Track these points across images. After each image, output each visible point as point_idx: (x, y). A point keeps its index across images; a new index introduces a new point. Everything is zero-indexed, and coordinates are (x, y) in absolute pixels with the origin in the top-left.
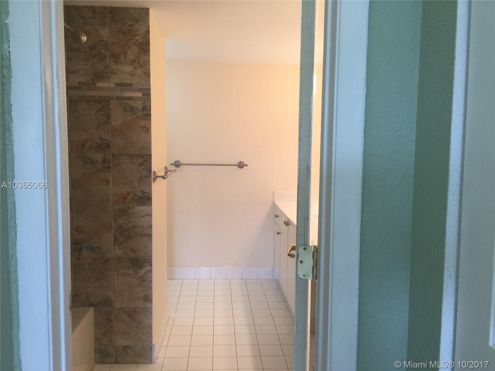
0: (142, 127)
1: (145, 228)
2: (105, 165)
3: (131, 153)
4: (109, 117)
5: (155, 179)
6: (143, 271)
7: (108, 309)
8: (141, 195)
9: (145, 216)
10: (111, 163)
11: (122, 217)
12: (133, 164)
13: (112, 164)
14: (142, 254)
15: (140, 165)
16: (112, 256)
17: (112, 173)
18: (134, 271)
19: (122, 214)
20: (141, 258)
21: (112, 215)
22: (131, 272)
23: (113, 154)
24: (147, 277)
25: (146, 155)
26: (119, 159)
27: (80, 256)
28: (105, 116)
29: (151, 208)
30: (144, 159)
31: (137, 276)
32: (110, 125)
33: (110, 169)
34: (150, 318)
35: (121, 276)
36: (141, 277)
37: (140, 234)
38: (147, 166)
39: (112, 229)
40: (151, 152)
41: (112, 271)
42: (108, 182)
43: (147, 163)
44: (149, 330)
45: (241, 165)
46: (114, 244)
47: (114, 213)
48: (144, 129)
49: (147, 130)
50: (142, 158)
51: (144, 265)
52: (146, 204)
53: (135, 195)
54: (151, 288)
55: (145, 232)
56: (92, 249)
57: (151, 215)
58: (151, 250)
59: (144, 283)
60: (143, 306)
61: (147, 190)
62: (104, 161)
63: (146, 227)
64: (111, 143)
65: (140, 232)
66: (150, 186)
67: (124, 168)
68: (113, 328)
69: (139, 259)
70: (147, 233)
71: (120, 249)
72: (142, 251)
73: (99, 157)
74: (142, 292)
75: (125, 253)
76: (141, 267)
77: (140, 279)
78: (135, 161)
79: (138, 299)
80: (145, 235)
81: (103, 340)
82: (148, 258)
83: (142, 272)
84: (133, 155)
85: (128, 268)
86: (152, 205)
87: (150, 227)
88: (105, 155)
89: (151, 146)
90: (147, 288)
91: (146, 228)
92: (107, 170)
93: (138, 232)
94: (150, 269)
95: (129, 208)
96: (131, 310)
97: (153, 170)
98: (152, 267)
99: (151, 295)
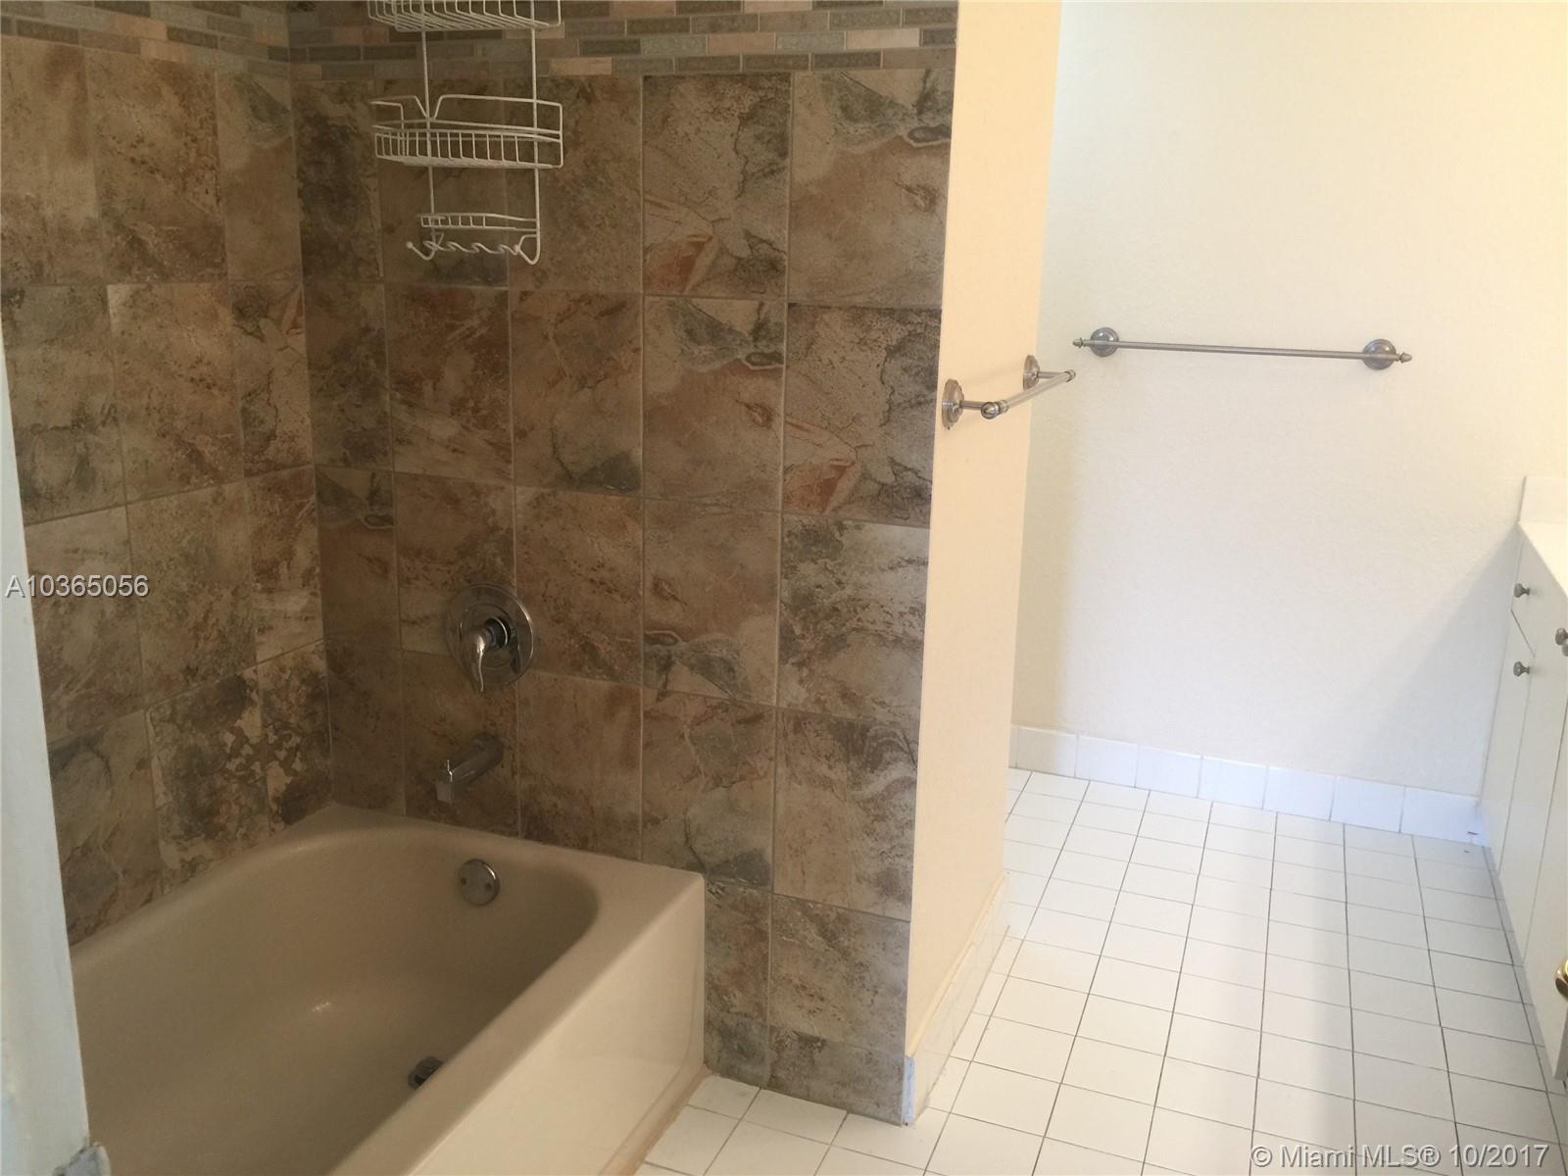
0: (909, 189)
1: (896, 615)
2: (762, 346)
3: (859, 300)
4: (781, 145)
5: (950, 417)
6: (881, 778)
7: (755, 891)
8: (890, 479)
9: (899, 565)
10: (782, 341)
11: (814, 561)
12: (864, 348)
13: (788, 344)
14: (881, 714)
15: (893, 352)
16: (775, 701)
17: (783, 379)
18: (850, 773)
19: (814, 549)
20: (878, 727)
21: (779, 548)
22: (839, 773)
23: (791, 302)
24: (895, 806)
25: (919, 312)
26: (813, 325)
27: (665, 686)
28: (769, 141)
29: (927, 537)
30: (910, 328)
31: (860, 792)
32: (788, 179)
33: (778, 365)
34: (901, 962)
35: (800, 783)
36: (872, 799)
37: (879, 635)
38: (921, 358)
39: (778, 601)
40: (940, 297)
41: (771, 759)
42: (768, 416)
43: (922, 347)
44: (896, 1000)
45: (1379, 357)
46: (783, 660)
47: (786, 540)
48: (918, 198)
49: (931, 198)
50: (903, 321)
51: (887, 756)
52: (906, 519)
53: (865, 476)
54: (906, 850)
55: (898, 629)
56: (705, 667)
57: (925, 564)
58: (916, 702)
59: (884, 824)
60: (878, 910)
61: (913, 460)
62: (759, 329)
63: (902, 609)
64: (785, 257)
65: (880, 627)
66: (927, 441)
67: (831, 362)
68: (769, 964)
69: (868, 731)
70: (905, 633)
71: (801, 682)
72: (882, 704)
73: (738, 313)
74: (873, 858)
75: (818, 701)
76: (874, 763)
77: (870, 806)
78: (875, 337)
79: (859, 880)
80: (897, 641)
81: (734, 995)
82: (903, 731)
83: (877, 783)
84: (867, 309)
85: (827, 758)
86: (929, 523)
87: (919, 611)
88: (762, 305)
89: (940, 271)
90: (893, 847)
91: (902, 614)
92: (768, 367)
93: (870, 626)
94: (909, 779)
95: (841, 527)
96: (833, 916)
97: (943, 377)
98: (915, 769)
99: (908, 874)
